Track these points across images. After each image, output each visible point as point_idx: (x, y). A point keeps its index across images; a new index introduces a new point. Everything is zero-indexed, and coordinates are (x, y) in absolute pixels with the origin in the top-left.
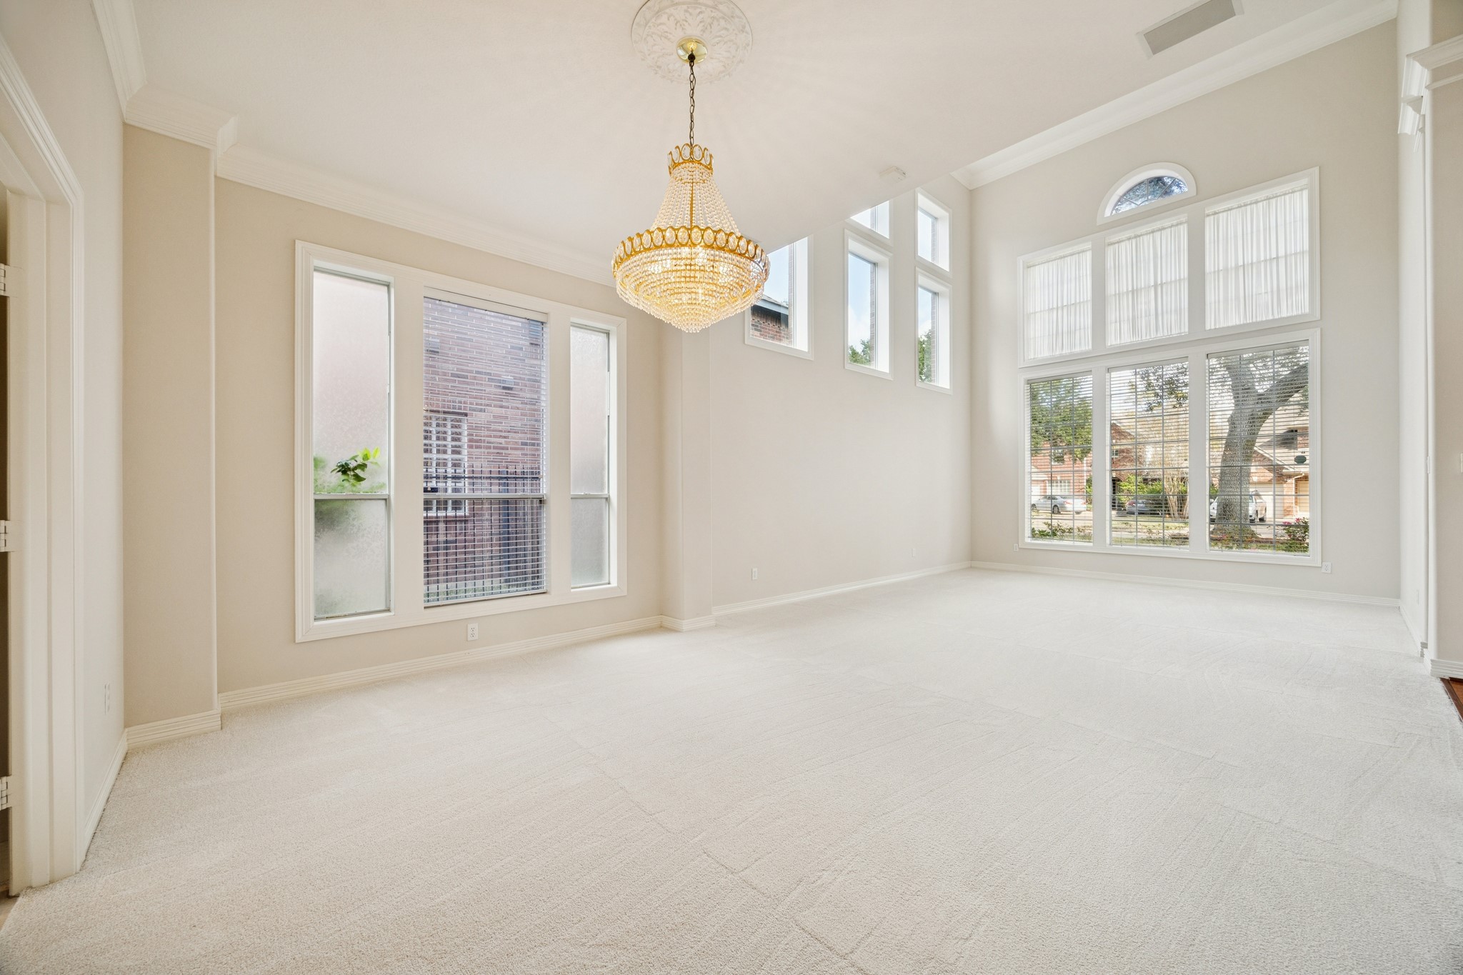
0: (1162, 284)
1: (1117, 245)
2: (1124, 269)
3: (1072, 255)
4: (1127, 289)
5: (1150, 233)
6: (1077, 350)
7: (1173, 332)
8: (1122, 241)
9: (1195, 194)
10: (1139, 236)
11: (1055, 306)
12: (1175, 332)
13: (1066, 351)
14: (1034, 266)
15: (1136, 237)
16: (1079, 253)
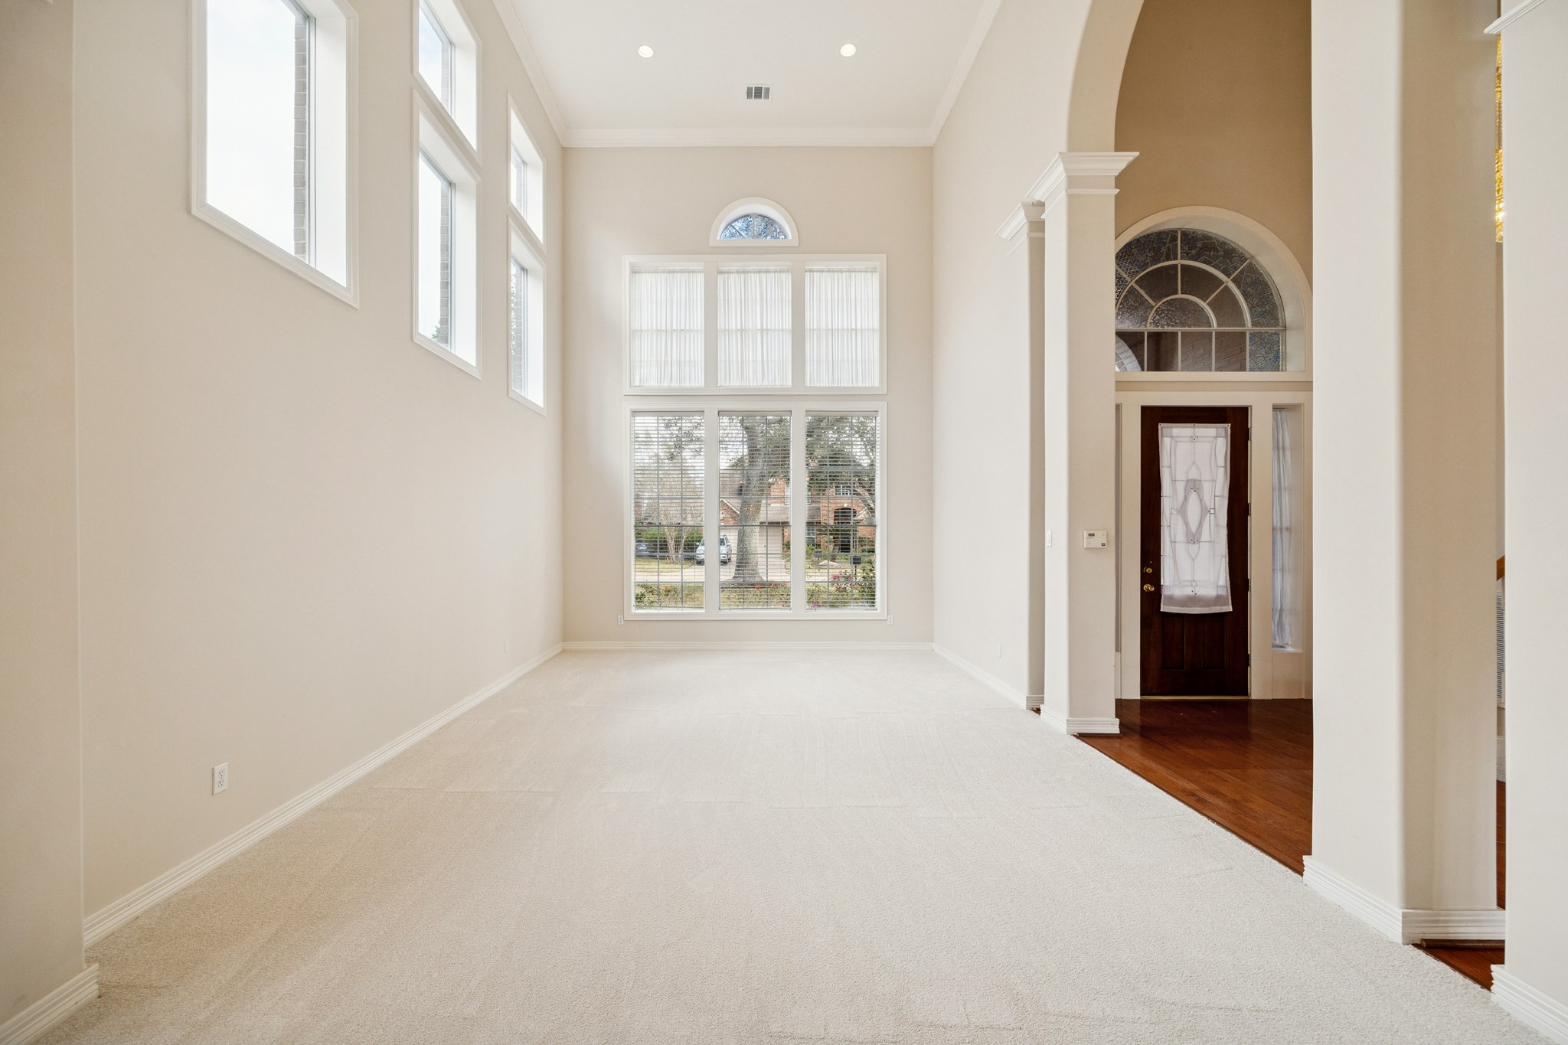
0: (767, 330)
1: (726, 275)
2: (733, 303)
3: (682, 272)
4: (736, 328)
5: (756, 272)
6: (687, 384)
7: (777, 383)
8: (732, 272)
9: (797, 245)
10: (747, 272)
11: (664, 328)
12: (778, 384)
13: (675, 384)
14: (639, 272)
15: (745, 272)
16: (689, 272)
